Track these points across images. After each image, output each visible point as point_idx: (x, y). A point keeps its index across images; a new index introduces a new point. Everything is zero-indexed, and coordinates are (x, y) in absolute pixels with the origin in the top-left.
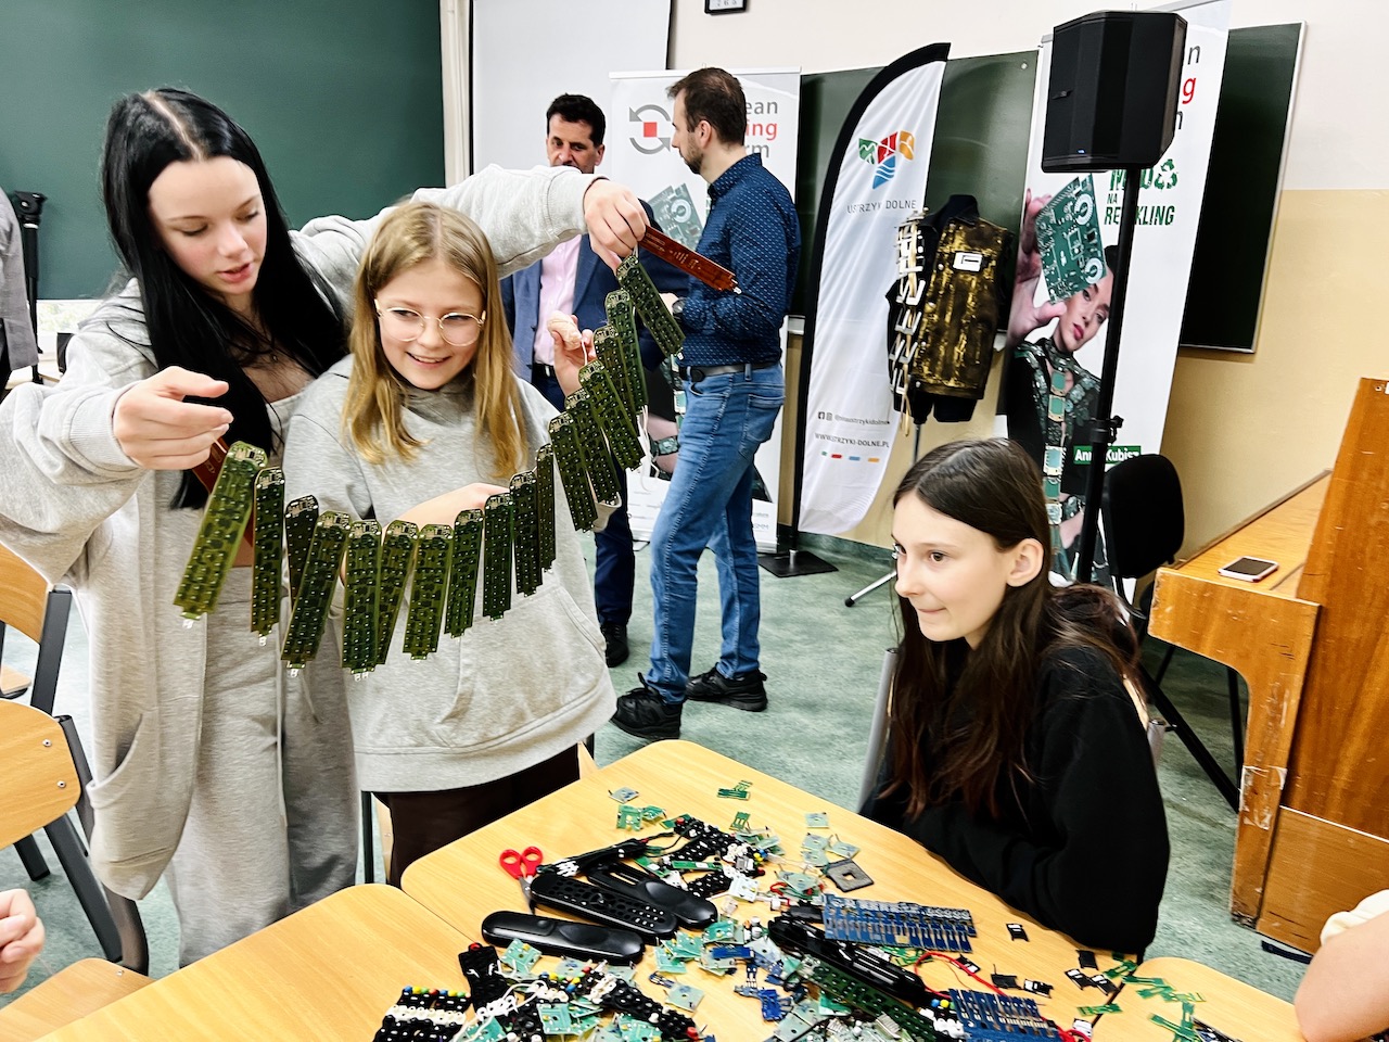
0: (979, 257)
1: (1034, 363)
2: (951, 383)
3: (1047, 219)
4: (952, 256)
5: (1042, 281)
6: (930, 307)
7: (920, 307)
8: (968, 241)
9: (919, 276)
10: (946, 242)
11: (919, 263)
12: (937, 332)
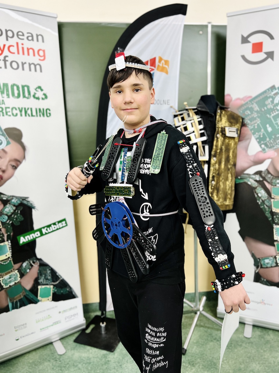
6: (214, 160)
7: (209, 161)
8: (228, 120)
9: (205, 143)
11: (202, 135)
12: (218, 175)
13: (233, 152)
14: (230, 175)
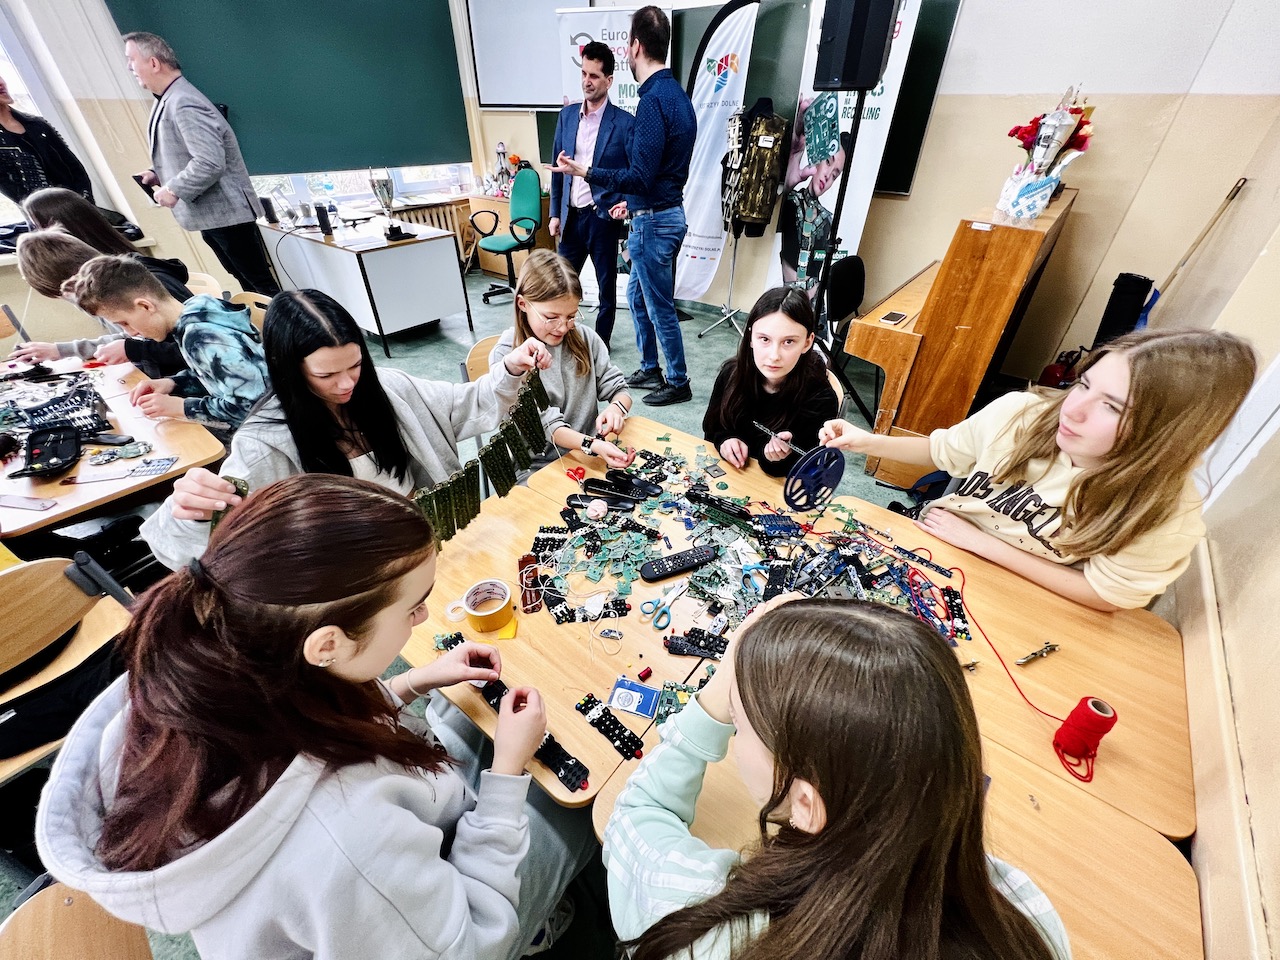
0: (772, 139)
1: (798, 204)
2: (754, 216)
3: (810, 114)
4: (758, 138)
5: (805, 152)
6: (745, 170)
7: (739, 170)
8: (767, 129)
9: (740, 150)
10: (755, 129)
11: (739, 142)
12: (748, 185)
13: (771, 162)
14: (762, 188)
